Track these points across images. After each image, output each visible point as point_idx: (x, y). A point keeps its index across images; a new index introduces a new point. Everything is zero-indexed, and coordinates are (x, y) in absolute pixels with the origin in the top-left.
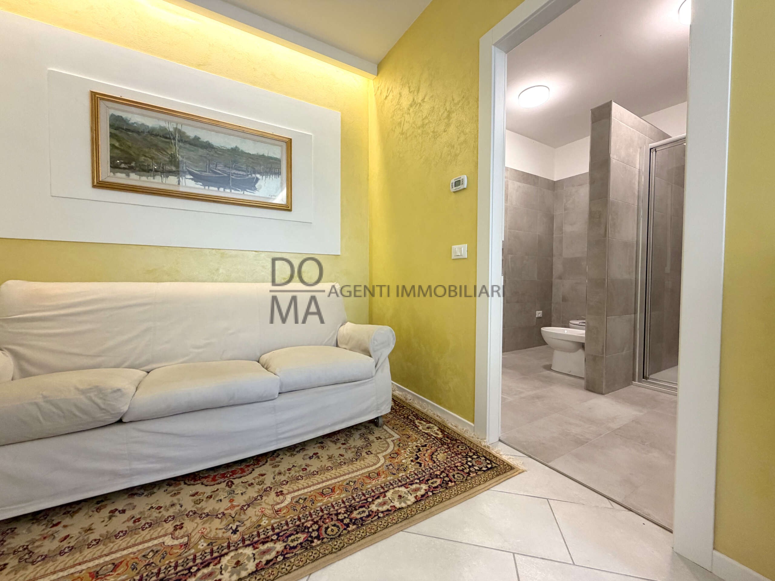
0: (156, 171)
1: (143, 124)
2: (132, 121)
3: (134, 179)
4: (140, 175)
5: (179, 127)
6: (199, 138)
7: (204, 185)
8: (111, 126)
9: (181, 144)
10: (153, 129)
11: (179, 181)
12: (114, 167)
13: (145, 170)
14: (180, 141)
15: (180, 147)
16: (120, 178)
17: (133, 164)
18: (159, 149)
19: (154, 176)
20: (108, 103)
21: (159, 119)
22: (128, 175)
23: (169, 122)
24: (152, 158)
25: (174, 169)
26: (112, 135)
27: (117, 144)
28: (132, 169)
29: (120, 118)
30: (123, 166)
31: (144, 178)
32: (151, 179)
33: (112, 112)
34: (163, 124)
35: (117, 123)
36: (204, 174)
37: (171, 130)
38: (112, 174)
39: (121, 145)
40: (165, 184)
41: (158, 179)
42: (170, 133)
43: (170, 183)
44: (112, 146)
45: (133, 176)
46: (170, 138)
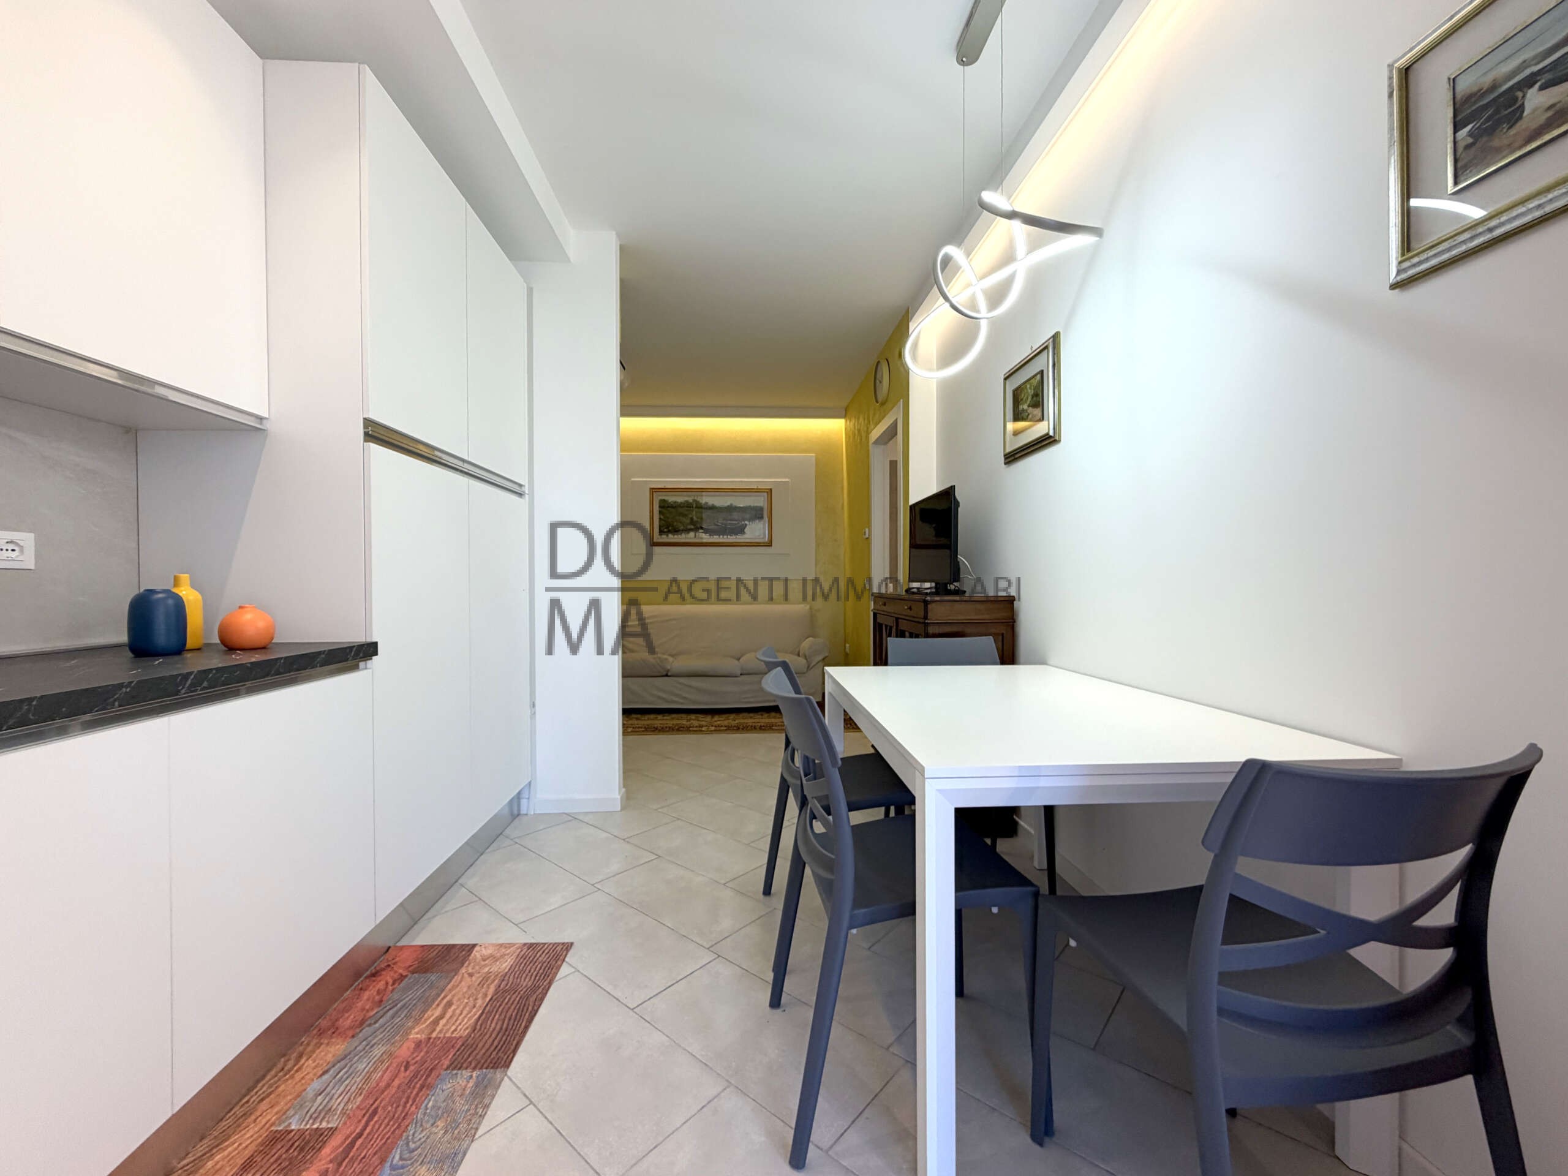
0: (682, 530)
1: (676, 502)
2: (670, 501)
3: (672, 538)
4: (674, 535)
5: (696, 498)
6: (707, 503)
7: (710, 535)
8: (660, 507)
9: (696, 509)
10: (681, 503)
11: (695, 535)
12: (661, 532)
13: (676, 531)
14: (696, 507)
15: (696, 512)
16: (664, 539)
17: (670, 528)
18: (685, 516)
19: (681, 534)
20: (657, 493)
21: (685, 496)
22: (667, 536)
23: (689, 496)
24: (681, 522)
25: (692, 527)
26: (660, 512)
27: (662, 517)
28: (669, 532)
29: (664, 501)
30: (665, 530)
31: (676, 536)
32: (679, 536)
33: (661, 498)
34: (686, 499)
35: (662, 505)
36: (710, 527)
37: (691, 501)
38: (659, 537)
39: (665, 517)
40: (688, 538)
41: (683, 535)
42: (691, 503)
43: (691, 537)
44: (660, 519)
45: (670, 536)
46: (690, 507)
